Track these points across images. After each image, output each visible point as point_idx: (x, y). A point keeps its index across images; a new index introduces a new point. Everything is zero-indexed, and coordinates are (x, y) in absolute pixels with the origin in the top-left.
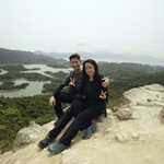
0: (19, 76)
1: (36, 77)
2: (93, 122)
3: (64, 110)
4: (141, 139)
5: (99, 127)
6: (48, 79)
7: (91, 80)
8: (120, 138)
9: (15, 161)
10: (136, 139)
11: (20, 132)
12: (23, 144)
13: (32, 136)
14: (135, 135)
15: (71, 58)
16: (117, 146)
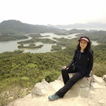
0: (38, 41)
1: (47, 41)
6: (55, 42)
7: (82, 51)
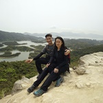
0: (14, 49)
1: (25, 49)
2: (61, 76)
3: (43, 69)
4: (92, 86)
5: (65, 79)
6: (32, 50)
8: (79, 86)
9: (13, 100)
10: (89, 86)
11: (16, 83)
12: (18, 90)
13: (23, 85)
14: (88, 84)
15: (46, 36)
16: (76, 91)
